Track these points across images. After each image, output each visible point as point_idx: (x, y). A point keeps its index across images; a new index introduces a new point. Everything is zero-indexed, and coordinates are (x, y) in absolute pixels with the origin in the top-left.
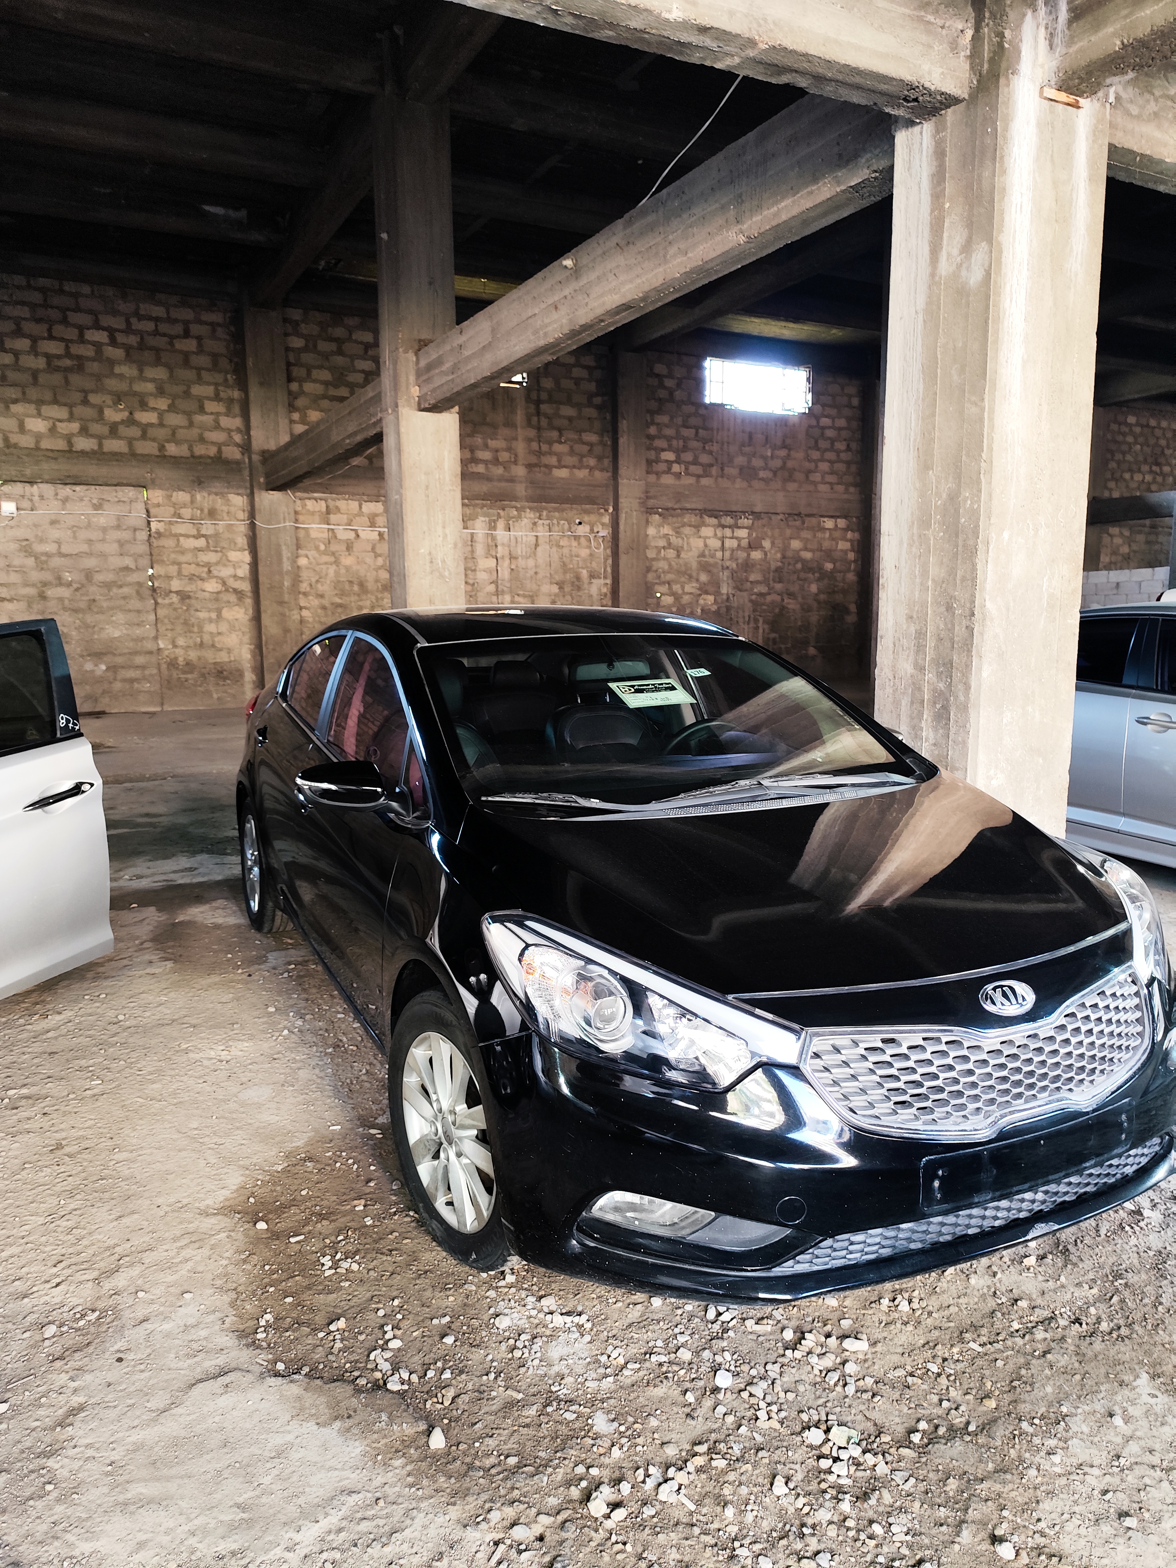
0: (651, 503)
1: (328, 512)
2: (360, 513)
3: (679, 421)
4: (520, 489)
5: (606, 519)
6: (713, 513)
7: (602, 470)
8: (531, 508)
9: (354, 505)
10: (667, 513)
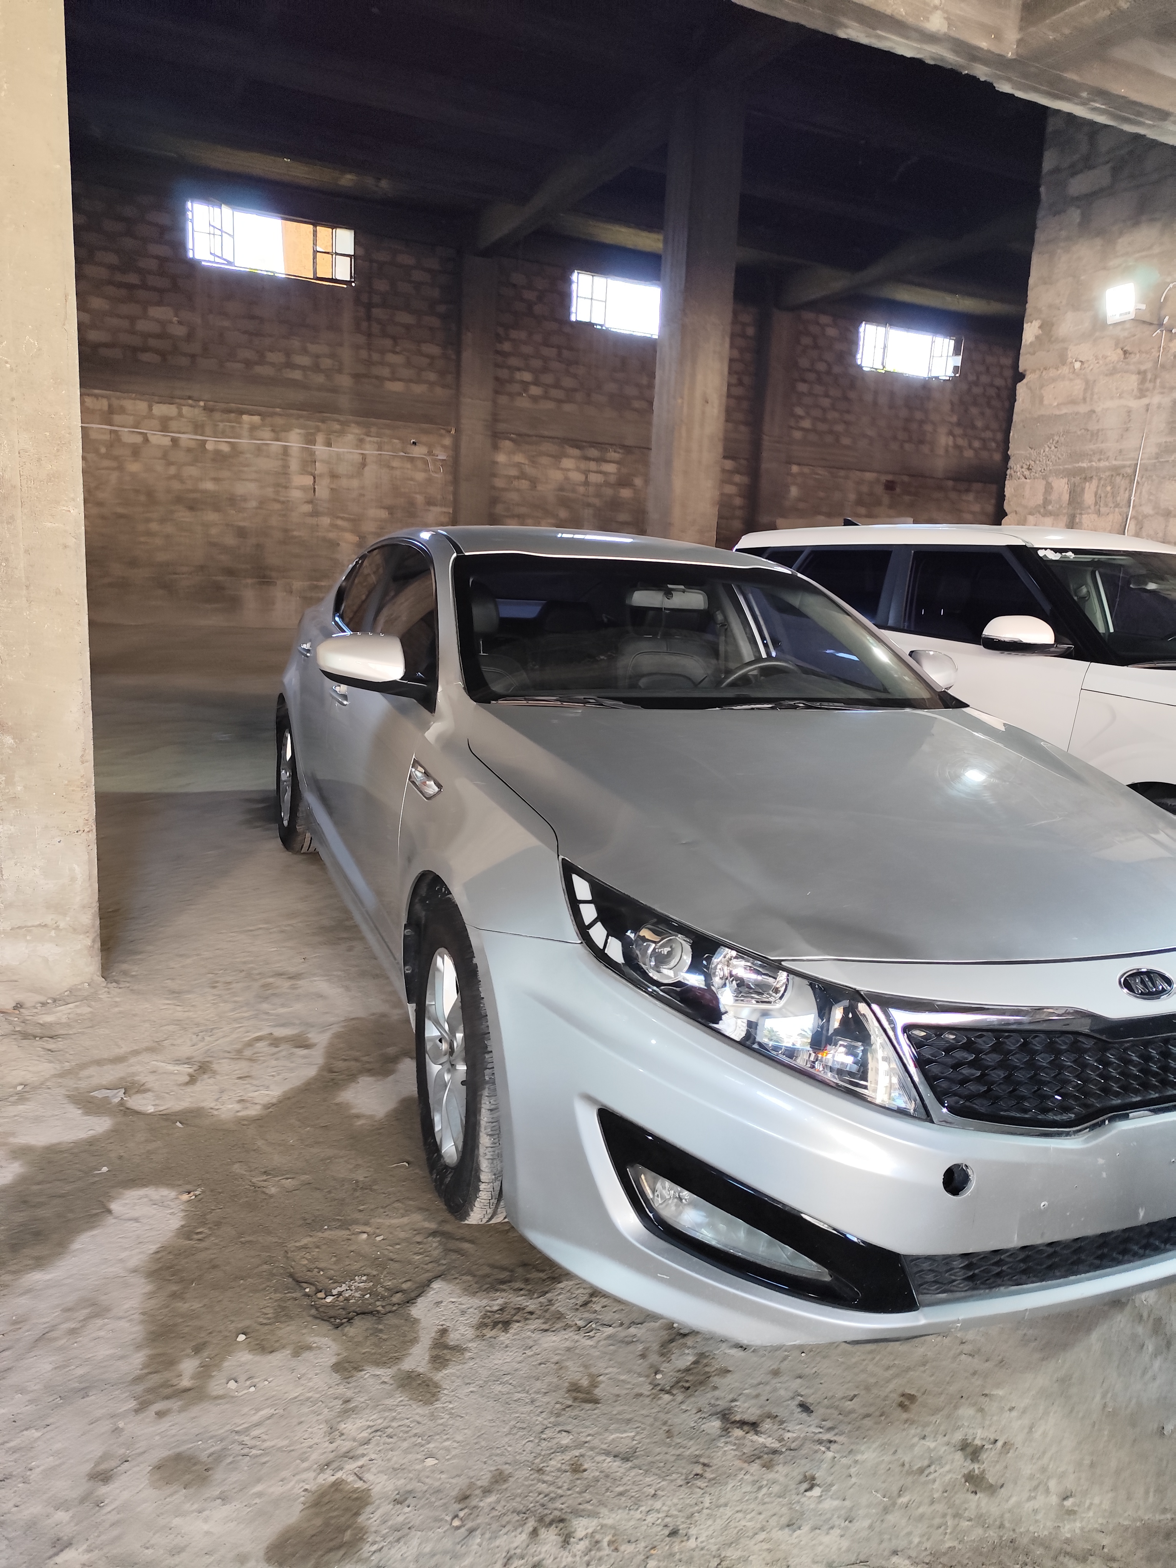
0: (502, 427)
1: (111, 411)
2: (150, 416)
3: (538, 338)
4: (344, 401)
5: (447, 441)
6: (576, 444)
7: (444, 386)
8: (358, 424)
9: (142, 406)
10: (521, 440)
